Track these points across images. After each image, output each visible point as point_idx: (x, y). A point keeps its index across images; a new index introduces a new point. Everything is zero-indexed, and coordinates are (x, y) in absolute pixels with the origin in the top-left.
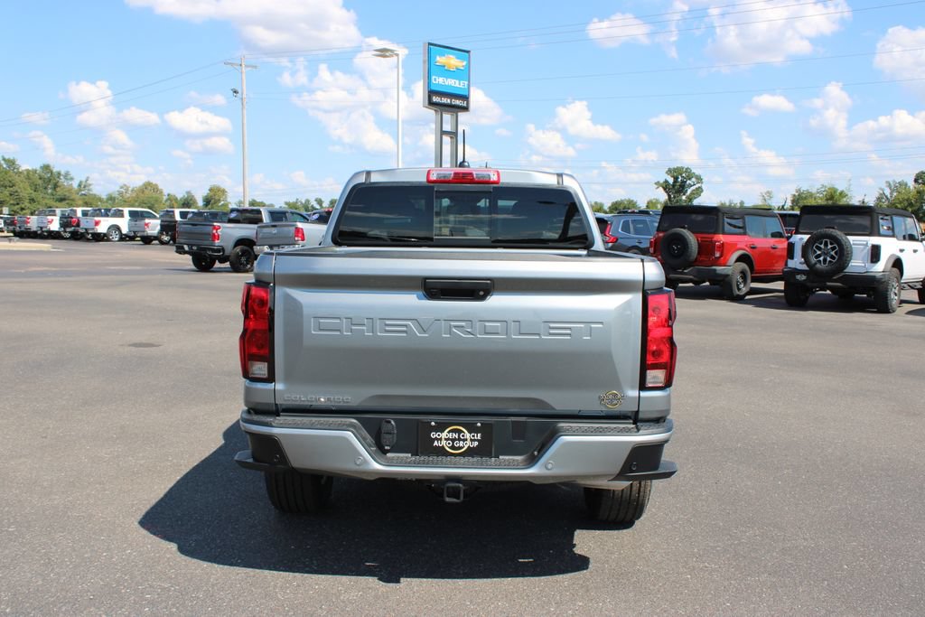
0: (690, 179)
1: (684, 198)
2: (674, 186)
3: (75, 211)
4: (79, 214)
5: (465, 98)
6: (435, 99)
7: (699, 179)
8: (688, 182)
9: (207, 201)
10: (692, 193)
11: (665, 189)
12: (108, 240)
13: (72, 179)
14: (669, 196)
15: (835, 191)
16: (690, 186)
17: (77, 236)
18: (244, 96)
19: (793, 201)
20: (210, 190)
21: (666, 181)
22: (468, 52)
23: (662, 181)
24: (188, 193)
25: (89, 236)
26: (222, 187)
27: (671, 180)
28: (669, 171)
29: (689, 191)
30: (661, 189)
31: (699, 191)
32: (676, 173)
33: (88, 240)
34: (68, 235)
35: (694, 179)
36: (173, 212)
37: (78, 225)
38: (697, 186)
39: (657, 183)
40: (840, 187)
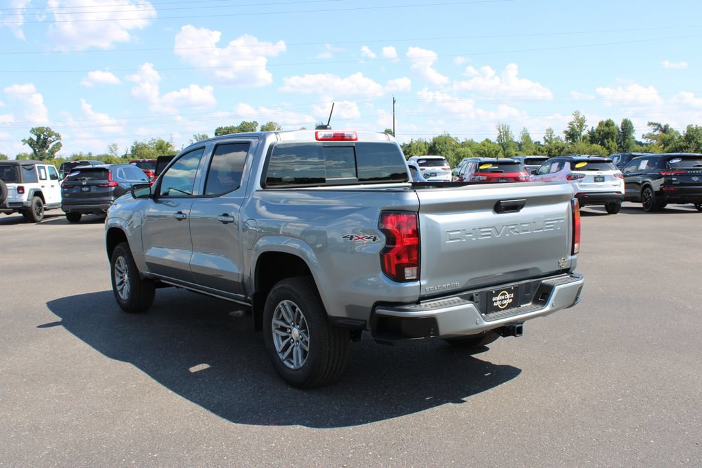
0: (50, 136)
1: (47, 151)
2: (37, 142)
7: (58, 136)
8: (49, 139)
10: (53, 148)
11: (30, 145)
14: (35, 150)
15: (163, 142)
16: (51, 142)
19: (132, 151)
21: (31, 139)
23: (27, 139)
27: (35, 138)
28: (33, 131)
29: (51, 146)
30: (27, 145)
31: (59, 146)
32: (38, 131)
35: (53, 137)
38: (57, 142)
39: (23, 141)
40: (166, 140)
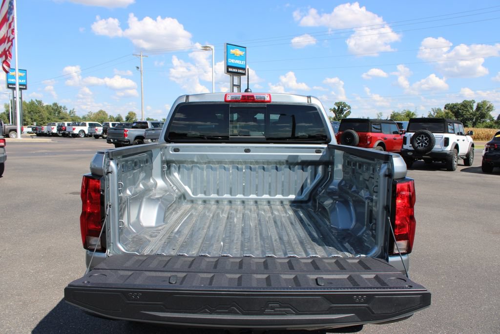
0: (345, 107)
1: (342, 116)
2: (338, 110)
3: (64, 124)
4: (66, 125)
5: (244, 69)
6: (230, 70)
7: (349, 107)
8: (345, 108)
9: (127, 119)
10: (346, 114)
11: (334, 112)
12: (79, 137)
13: (67, 109)
14: (336, 115)
15: (410, 112)
16: (345, 110)
17: (65, 135)
18: (142, 70)
19: (391, 117)
20: (129, 113)
21: (334, 108)
22: (245, 48)
23: (333, 108)
24: (119, 115)
25: (71, 135)
26: (134, 112)
27: (337, 108)
28: (336, 104)
29: (345, 113)
30: (332, 112)
31: (349, 113)
32: (338, 104)
33: (70, 137)
34: (61, 135)
35: (347, 107)
36: (109, 123)
37: (65, 130)
38: (348, 110)
39: (330, 109)
40: (412, 111)
